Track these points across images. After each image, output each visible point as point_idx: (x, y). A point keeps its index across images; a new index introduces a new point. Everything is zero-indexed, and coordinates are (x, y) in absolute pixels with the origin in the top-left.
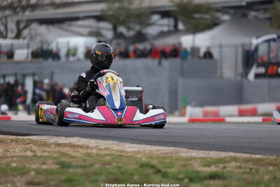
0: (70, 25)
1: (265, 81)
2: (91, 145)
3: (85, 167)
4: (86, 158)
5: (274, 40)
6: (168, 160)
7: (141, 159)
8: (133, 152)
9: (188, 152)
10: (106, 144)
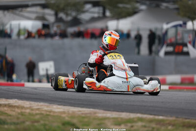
0: (21, 11)
1: (172, 58)
2: (25, 106)
3: (17, 124)
4: (20, 116)
5: (180, 25)
6: (86, 120)
7: (64, 118)
8: (59, 112)
9: (103, 113)
10: (38, 105)
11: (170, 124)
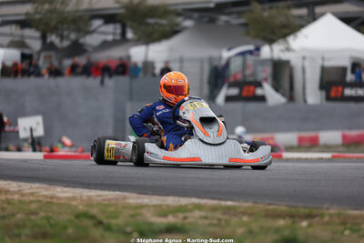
1: (238, 106)
2: (11, 189)
3: (4, 217)
4: (5, 205)
5: (250, 52)
6: (112, 209)
7: (76, 207)
8: (66, 198)
9: (137, 198)
10: (32, 188)
11: (244, 213)
